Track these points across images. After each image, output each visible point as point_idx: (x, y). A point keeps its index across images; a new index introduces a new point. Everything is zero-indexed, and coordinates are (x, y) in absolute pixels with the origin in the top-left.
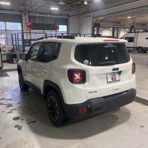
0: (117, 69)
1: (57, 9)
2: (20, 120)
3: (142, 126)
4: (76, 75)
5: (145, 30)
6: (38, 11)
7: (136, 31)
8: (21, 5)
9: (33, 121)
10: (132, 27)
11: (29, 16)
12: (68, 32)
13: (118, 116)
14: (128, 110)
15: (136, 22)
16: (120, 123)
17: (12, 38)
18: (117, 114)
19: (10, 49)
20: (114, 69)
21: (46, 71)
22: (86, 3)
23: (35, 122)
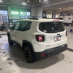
0: (59, 34)
1: (25, 4)
2: (11, 60)
3: (71, 62)
4: (39, 37)
5: (68, 14)
6: (16, 5)
7: (64, 15)
8: (7, 2)
9: (17, 60)
10: (62, 13)
11: (11, 7)
12: (31, 15)
13: (59, 57)
14: (63, 54)
15: (63, 11)
16: (60, 61)
17: (3, 18)
18: (58, 56)
19: (2, 24)
20: (58, 35)
21: (24, 36)
22: (40, 1)
23: (18, 61)
